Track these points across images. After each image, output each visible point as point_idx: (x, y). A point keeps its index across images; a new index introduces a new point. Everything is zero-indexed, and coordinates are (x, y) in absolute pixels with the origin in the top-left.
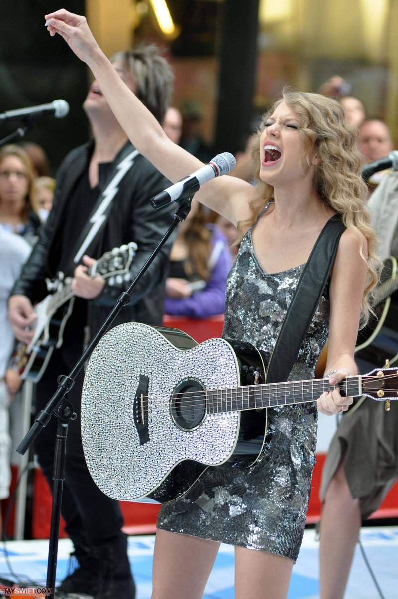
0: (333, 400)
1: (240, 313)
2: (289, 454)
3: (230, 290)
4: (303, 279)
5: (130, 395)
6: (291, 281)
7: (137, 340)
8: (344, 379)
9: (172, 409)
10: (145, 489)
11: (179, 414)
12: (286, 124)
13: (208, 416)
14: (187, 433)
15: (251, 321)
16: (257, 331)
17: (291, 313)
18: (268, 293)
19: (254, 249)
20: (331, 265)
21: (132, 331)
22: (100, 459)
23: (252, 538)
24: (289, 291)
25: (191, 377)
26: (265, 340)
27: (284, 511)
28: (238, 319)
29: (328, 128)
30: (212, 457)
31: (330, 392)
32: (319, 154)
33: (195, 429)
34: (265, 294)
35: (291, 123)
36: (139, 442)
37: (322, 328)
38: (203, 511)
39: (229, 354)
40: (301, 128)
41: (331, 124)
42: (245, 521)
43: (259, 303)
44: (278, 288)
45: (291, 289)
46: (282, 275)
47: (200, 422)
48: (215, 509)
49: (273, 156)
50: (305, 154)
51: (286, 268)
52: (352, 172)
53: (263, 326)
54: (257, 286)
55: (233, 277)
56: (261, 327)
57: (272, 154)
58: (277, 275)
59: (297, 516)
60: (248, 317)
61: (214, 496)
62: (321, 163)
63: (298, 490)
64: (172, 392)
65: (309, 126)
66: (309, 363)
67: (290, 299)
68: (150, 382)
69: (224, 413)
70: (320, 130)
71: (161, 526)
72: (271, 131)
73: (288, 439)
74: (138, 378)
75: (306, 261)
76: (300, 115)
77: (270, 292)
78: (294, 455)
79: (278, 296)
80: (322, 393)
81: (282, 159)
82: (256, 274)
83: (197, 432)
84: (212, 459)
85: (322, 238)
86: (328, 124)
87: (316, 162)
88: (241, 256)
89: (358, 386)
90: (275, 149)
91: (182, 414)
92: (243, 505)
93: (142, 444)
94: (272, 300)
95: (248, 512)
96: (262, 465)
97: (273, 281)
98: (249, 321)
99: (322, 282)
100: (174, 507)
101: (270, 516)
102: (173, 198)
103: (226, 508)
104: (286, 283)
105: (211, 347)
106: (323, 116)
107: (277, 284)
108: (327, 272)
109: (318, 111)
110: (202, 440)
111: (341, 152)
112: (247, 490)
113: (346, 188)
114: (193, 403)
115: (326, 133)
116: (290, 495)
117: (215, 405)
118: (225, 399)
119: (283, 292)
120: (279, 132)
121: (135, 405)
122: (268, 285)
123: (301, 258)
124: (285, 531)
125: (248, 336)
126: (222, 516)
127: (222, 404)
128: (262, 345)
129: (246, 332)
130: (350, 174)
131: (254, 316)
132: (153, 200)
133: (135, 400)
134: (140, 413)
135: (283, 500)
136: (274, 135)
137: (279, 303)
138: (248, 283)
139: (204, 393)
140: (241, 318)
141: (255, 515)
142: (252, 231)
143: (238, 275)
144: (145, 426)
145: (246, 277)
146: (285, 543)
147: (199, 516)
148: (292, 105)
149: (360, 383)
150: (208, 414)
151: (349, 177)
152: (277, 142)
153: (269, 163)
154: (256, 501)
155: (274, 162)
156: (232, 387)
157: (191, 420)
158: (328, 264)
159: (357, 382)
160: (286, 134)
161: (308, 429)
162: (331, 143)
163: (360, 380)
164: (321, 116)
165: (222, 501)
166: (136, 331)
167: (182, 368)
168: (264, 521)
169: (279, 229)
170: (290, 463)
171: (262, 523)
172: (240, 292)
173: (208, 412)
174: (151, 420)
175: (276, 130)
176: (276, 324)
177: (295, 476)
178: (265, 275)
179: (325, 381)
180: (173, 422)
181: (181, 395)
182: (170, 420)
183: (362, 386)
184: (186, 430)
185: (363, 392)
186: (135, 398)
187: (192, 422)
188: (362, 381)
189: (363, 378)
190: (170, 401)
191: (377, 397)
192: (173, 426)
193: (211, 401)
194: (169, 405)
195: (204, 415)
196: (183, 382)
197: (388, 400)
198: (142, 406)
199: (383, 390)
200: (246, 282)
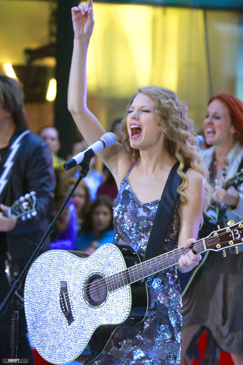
0: (189, 257)
5: (56, 296)
8: (194, 244)
9: (85, 296)
11: (90, 298)
12: (142, 110)
19: (131, 188)
25: (94, 273)
31: (186, 254)
33: (102, 304)
34: (142, 217)
35: (145, 109)
36: (67, 324)
43: (138, 223)
47: (105, 299)
49: (137, 131)
58: (148, 204)
61: (121, 348)
64: (83, 286)
69: (119, 289)
74: (60, 284)
80: (181, 256)
81: (143, 133)
83: (104, 307)
84: (117, 320)
88: (123, 194)
89: (203, 245)
90: (138, 127)
91: (92, 297)
93: (70, 324)
97: (147, 209)
107: (149, 210)
114: (98, 288)
117: (113, 285)
118: (119, 279)
120: (138, 115)
121: (60, 301)
122: (144, 211)
125: (133, 243)
126: (128, 360)
127: (115, 285)
129: (131, 241)
133: (60, 298)
134: (65, 305)
136: (135, 118)
139: (104, 280)
144: (70, 312)
145: (128, 206)
149: (204, 243)
150: (109, 292)
152: (138, 123)
156: (121, 270)
163: (204, 241)
167: (87, 269)
173: (109, 290)
174: (73, 307)
177: (173, 331)
178: (141, 205)
179: (181, 249)
180: (87, 304)
181: (89, 286)
182: (85, 304)
183: (206, 245)
184: (97, 307)
185: (207, 248)
186: (60, 296)
187: (100, 301)
188: (206, 241)
189: (205, 239)
190: (83, 292)
191: (216, 249)
192: (88, 307)
193: (110, 283)
194: (83, 295)
195: (107, 293)
196: (89, 278)
197: (224, 250)
198: (65, 300)
199: (220, 244)
200: (129, 210)
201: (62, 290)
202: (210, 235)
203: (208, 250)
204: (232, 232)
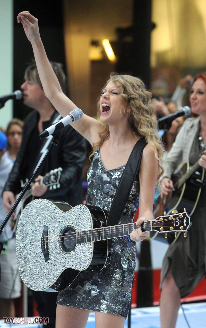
0: (138, 234)
1: (94, 191)
2: (121, 263)
3: (89, 179)
4: (125, 172)
5: (39, 237)
6: (119, 173)
7: (42, 208)
9: (60, 243)
10: (48, 284)
11: (63, 245)
12: (112, 92)
14: (68, 255)
15: (99, 195)
16: (103, 200)
17: (119, 190)
19: (101, 158)
21: (39, 203)
22: (26, 270)
23: (102, 307)
24: (118, 179)
25: (69, 225)
26: (107, 204)
27: (118, 292)
28: (93, 194)
31: (137, 230)
32: (130, 106)
33: (71, 252)
34: (106, 181)
35: (115, 91)
36: (44, 260)
37: (136, 197)
38: (79, 294)
39: (87, 213)
40: (120, 93)
41: (135, 91)
42: (99, 298)
43: (103, 186)
45: (119, 178)
46: (115, 171)
47: (73, 249)
48: (85, 293)
49: (107, 109)
50: (122, 107)
51: (116, 167)
52: (148, 115)
53: (106, 197)
54: (102, 177)
55: (90, 172)
57: (106, 108)
58: (112, 171)
59: (126, 294)
60: (98, 193)
61: (84, 286)
62: (132, 111)
63: (126, 281)
64: (60, 234)
65: (124, 93)
66: (130, 215)
67: (118, 183)
68: (49, 229)
69: (85, 243)
70: (129, 94)
71: (59, 303)
72: (104, 96)
73: (120, 255)
74: (43, 227)
75: (126, 163)
76: (119, 87)
77: (108, 179)
79: (112, 182)
80: (133, 230)
81: (111, 111)
82: (102, 170)
83: (73, 254)
84: (80, 267)
86: (134, 91)
87: (129, 111)
88: (94, 161)
89: (150, 226)
90: (107, 105)
91: (65, 245)
92: (98, 290)
93: (46, 261)
94: (109, 184)
95: (100, 293)
97: (110, 174)
99: (134, 173)
100: (65, 293)
101: (112, 295)
103: (89, 292)
104: (117, 175)
105: (78, 209)
106: (131, 87)
107: (112, 176)
108: (137, 168)
109: (129, 84)
110: (75, 258)
111: (142, 105)
112: (100, 282)
113: (146, 123)
114: (70, 239)
115: (133, 96)
116: (122, 284)
117: (81, 239)
118: (86, 236)
119: (115, 179)
120: (109, 96)
121: (42, 241)
122: (108, 176)
124: (119, 302)
125: (99, 203)
126: (88, 296)
127: (84, 239)
129: (97, 201)
130: (147, 116)
131: (101, 192)
133: (42, 239)
134: (44, 245)
135: (118, 287)
136: (106, 98)
137: (113, 185)
138: (98, 175)
139: (75, 233)
140: (95, 194)
141: (104, 295)
142: (100, 148)
143: (93, 171)
144: (47, 252)
145: (96, 172)
146: (120, 309)
147: (77, 297)
148: (115, 82)
149: (151, 224)
150: (78, 244)
151: (147, 117)
152: (108, 102)
153: (105, 112)
154: (104, 288)
155: (107, 112)
156: (89, 229)
157: (69, 247)
159: (150, 224)
160: (112, 97)
161: (130, 249)
162: (136, 101)
163: (151, 222)
164: (130, 87)
165: (88, 288)
166: (41, 203)
167: (64, 221)
168: (108, 298)
169: (112, 146)
170: (121, 267)
171: (107, 299)
172: (94, 180)
174: (50, 249)
175: (107, 95)
177: (124, 274)
178: (106, 171)
179: (134, 224)
180: (61, 249)
181: (64, 235)
182: (59, 248)
183: (153, 226)
184: (67, 253)
185: (153, 229)
187: (70, 249)
188: (153, 223)
189: (153, 221)
190: (59, 238)
191: (160, 231)
192: (61, 251)
193: (79, 237)
194: (59, 240)
195: (76, 244)
196: (65, 228)
197: (166, 232)
198: (45, 242)
199: (163, 227)
200: (96, 175)
201: (44, 233)
202: (157, 218)
204: (174, 220)
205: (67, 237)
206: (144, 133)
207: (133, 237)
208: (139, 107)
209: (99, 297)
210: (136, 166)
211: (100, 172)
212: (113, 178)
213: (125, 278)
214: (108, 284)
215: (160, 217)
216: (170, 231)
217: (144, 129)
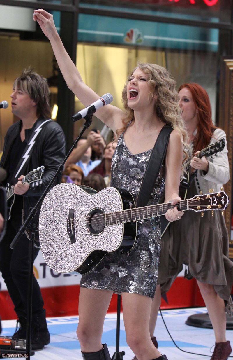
0: (174, 213)
1: (120, 176)
2: (148, 245)
3: (114, 164)
4: (152, 156)
5: (65, 220)
6: (145, 158)
7: (67, 191)
8: (179, 202)
9: (87, 225)
10: (74, 266)
11: (91, 227)
12: (140, 79)
13: (107, 226)
14: (96, 236)
15: (125, 179)
16: (129, 184)
17: (147, 173)
18: (134, 164)
19: (125, 143)
20: (166, 148)
21: (64, 187)
23: (131, 288)
24: (145, 163)
25: (97, 208)
26: (133, 188)
27: (147, 273)
28: (118, 178)
29: (162, 80)
30: (110, 247)
31: (172, 209)
32: (158, 92)
33: (99, 234)
34: (132, 165)
35: (143, 78)
36: (70, 243)
37: (162, 181)
38: (105, 276)
39: (116, 194)
40: (148, 80)
41: (163, 78)
43: (129, 170)
44: (139, 162)
45: (146, 162)
46: (141, 155)
47: (102, 230)
48: (111, 274)
50: (150, 93)
51: (143, 151)
53: (132, 181)
54: (128, 161)
55: (115, 157)
56: (131, 182)
57: (133, 94)
58: (138, 155)
59: (154, 276)
60: (124, 177)
61: (110, 268)
63: (153, 263)
64: (87, 216)
65: (152, 79)
66: (156, 199)
67: (146, 166)
68: (75, 212)
69: (115, 225)
70: (157, 80)
71: (83, 286)
72: (132, 82)
73: (147, 237)
74: (69, 211)
75: (153, 147)
76: (147, 74)
77: (135, 164)
78: (150, 245)
79: (139, 165)
80: (168, 210)
81: (139, 96)
82: (127, 155)
83: (101, 235)
84: (110, 248)
85: (160, 135)
86: (162, 78)
88: (119, 147)
89: (187, 205)
90: (135, 91)
91: (93, 227)
92: (126, 271)
93: (72, 244)
94: (136, 168)
95: (129, 274)
96: (135, 250)
97: (137, 158)
98: (124, 179)
99: (162, 157)
100: (89, 276)
101: (140, 276)
102: (83, 116)
103: (116, 274)
104: (143, 159)
105: (107, 192)
106: (159, 74)
107: (138, 160)
108: (164, 152)
109: (156, 72)
110: (104, 239)
111: (169, 92)
112: (128, 264)
113: (173, 109)
114: (99, 221)
115: (161, 82)
116: (149, 266)
117: (110, 221)
118: (116, 217)
119: (142, 163)
120: (137, 82)
121: (67, 224)
122: (134, 160)
123: (150, 146)
124: (148, 283)
125: (124, 187)
126: (115, 278)
127: (113, 220)
128: (132, 191)
129: (123, 185)
131: (127, 176)
132: (73, 117)
133: (68, 222)
134: (70, 228)
135: (146, 268)
136: (134, 84)
137: (140, 169)
138: (123, 160)
139: (104, 215)
140: (120, 178)
141: (133, 276)
142: (124, 134)
143: (118, 156)
144: (73, 234)
145: (122, 157)
146: (148, 290)
149: (188, 203)
150: (107, 225)
152: (136, 88)
153: (132, 98)
154: (133, 269)
155: (135, 97)
156: (119, 211)
157: (97, 230)
158: (164, 148)
159: (186, 203)
160: (141, 83)
161: (156, 232)
162: (163, 87)
163: (188, 202)
165: (114, 270)
166: (67, 187)
167: (91, 204)
169: (138, 132)
170: (148, 249)
171: (136, 280)
172: (119, 165)
173: (107, 224)
174: (76, 231)
175: (135, 81)
176: (139, 180)
177: (152, 256)
178: (132, 156)
179: (169, 204)
180: (88, 231)
181: (92, 217)
182: (86, 231)
183: (189, 205)
186: (67, 221)
187: (98, 231)
188: (189, 202)
189: (189, 201)
190: (86, 221)
191: (197, 210)
192: (88, 233)
193: (108, 219)
194: (86, 223)
195: (105, 226)
196: (93, 211)
197: (202, 211)
198: (71, 224)
199: (200, 206)
200: (122, 160)
201: (70, 216)
202: (193, 198)
203: (189, 209)
204: (211, 199)
205: (94, 219)
206: (170, 119)
207: (169, 216)
208: (166, 93)
209: (128, 278)
210: (163, 150)
211: (126, 156)
212: (140, 161)
213: (153, 260)
214: (136, 265)
215: (196, 196)
216: (207, 210)
217: (170, 115)
